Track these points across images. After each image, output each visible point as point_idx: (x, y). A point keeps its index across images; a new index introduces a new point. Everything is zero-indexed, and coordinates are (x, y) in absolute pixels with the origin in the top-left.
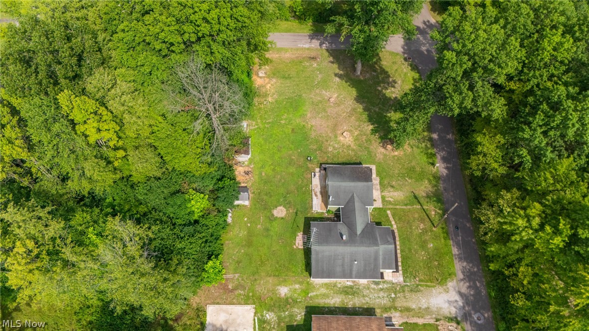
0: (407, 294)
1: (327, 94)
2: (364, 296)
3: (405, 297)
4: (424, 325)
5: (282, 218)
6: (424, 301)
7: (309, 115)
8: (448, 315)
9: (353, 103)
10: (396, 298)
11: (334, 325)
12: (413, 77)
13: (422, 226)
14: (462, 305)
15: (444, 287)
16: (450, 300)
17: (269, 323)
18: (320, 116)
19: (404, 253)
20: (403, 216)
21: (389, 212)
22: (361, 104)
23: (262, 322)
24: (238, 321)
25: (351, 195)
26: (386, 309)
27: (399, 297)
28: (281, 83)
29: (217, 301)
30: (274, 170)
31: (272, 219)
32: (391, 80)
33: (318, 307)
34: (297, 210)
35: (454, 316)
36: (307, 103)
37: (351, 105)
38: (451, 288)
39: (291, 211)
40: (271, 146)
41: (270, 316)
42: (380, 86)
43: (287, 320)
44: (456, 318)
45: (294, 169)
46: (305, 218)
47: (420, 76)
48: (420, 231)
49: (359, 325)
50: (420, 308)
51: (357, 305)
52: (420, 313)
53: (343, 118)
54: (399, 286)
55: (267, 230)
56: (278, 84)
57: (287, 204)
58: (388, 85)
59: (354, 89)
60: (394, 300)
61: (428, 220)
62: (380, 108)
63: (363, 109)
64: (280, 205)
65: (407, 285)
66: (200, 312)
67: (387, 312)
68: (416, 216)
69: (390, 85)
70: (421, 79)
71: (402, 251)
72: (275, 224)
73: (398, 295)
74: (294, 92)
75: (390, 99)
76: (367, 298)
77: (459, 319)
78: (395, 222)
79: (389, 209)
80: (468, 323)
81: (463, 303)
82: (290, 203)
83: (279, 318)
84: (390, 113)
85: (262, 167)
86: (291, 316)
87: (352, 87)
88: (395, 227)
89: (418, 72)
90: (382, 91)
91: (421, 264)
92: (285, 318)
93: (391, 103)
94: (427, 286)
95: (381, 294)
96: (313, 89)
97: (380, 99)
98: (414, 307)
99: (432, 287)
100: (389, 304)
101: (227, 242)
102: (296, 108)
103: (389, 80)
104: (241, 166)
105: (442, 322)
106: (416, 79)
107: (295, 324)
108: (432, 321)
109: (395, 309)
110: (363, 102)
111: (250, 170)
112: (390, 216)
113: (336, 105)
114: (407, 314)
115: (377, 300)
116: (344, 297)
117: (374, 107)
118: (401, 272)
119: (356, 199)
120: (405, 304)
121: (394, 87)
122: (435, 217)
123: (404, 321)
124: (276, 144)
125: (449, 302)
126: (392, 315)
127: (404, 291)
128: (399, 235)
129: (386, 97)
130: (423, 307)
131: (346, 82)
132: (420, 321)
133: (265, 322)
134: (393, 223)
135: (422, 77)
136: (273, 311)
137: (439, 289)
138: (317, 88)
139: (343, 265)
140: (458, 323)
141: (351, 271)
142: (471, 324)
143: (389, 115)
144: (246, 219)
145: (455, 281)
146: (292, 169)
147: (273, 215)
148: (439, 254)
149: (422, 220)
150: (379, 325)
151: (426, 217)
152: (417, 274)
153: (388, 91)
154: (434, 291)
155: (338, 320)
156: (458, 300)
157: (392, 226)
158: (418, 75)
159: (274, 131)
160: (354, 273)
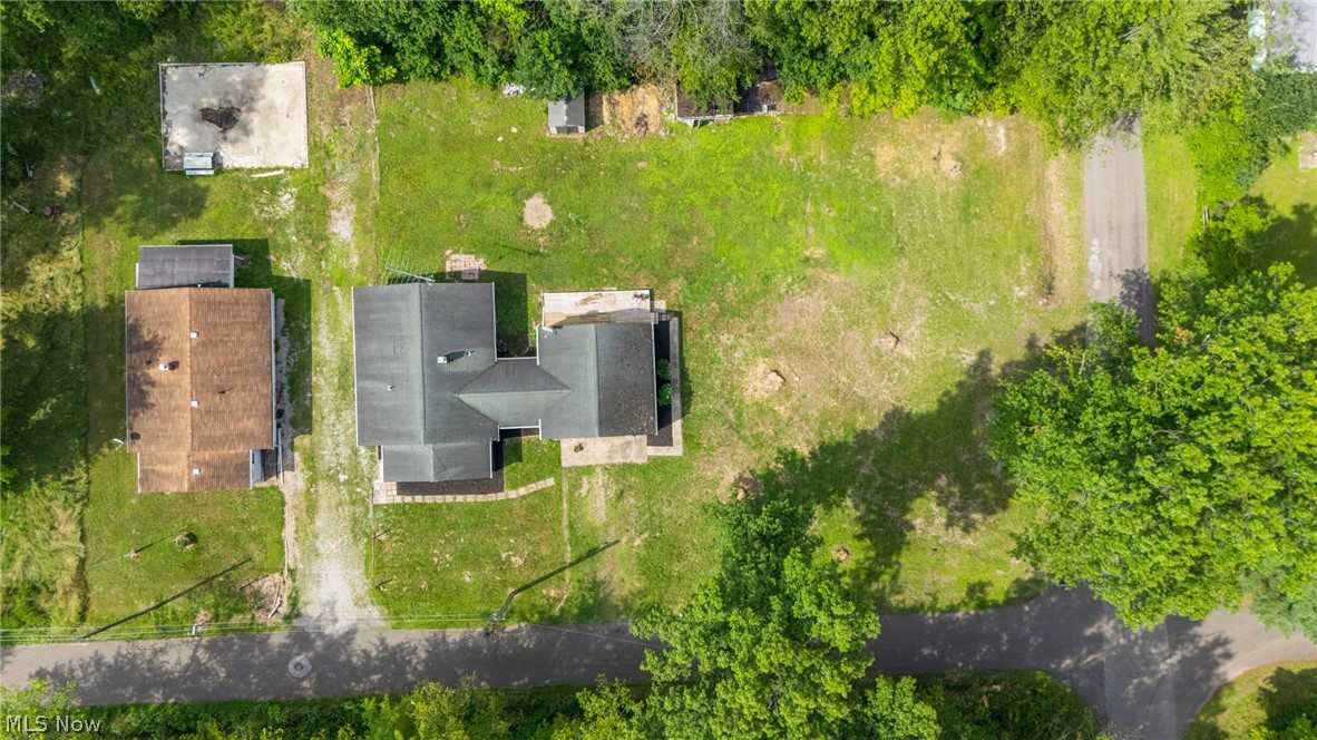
0: (347, 511)
1: (913, 328)
2: (338, 411)
3: (340, 504)
4: (281, 542)
5: (521, 220)
6: (333, 547)
7: (835, 278)
8: (302, 599)
9: (885, 402)
10: (338, 484)
11: (249, 336)
12: (989, 584)
13: (517, 561)
14: (327, 632)
15: (368, 598)
16: (338, 606)
17: (271, 201)
18: (834, 309)
19: (445, 511)
20: (541, 517)
21: (551, 482)
22: (882, 425)
23: (274, 185)
24: (274, 134)
25: (565, 381)
26: (311, 460)
27: (339, 491)
28: (944, 197)
29: (316, 84)
30: (655, 191)
31: (519, 194)
32: (977, 516)
33: (309, 308)
34: (543, 256)
35: (302, 611)
36: (877, 273)
37: (876, 397)
38: (364, 613)
39: (541, 240)
40: (730, 180)
41: (286, 201)
42: (949, 484)
43: (280, 240)
44: (298, 615)
45: (659, 244)
46: (524, 276)
47: (996, 605)
48: (504, 555)
49: (251, 390)
50: (316, 536)
51: (317, 395)
52: (306, 535)
53: (831, 374)
54: (364, 493)
55: (489, 184)
56: (943, 185)
57: (558, 231)
58: (957, 508)
59: (935, 406)
60: (332, 478)
61: (534, 578)
62: (869, 479)
63: (864, 432)
64: (555, 213)
65: (367, 512)
66: (290, 50)
67: (305, 461)
68: (544, 550)
69: (957, 514)
70: (982, 605)
71: (450, 507)
72: (506, 203)
73: (344, 490)
74: (913, 234)
75: (906, 510)
76: (332, 418)
77: (296, 622)
78: (524, 497)
79: (559, 484)
80: (288, 641)
81: (331, 635)
82: (564, 236)
83: (283, 223)
84: (856, 507)
85: (663, 162)
86: (288, 248)
87: (940, 402)
88: (513, 494)
89: (1008, 602)
90: (934, 488)
91: (419, 550)
92: (284, 235)
93: (892, 513)
94: (368, 557)
95: (345, 451)
96: (927, 289)
97: (903, 482)
98: (318, 523)
99: (367, 569)
100: (322, 466)
101: (454, 90)
102: (856, 241)
103: (975, 511)
104: (661, 105)
105: (289, 582)
106: (982, 591)
107: (272, 257)
108: (289, 561)
109: (313, 481)
110: (890, 433)
111: (652, 129)
112: (541, 485)
113: (874, 355)
114: (303, 506)
115: (329, 441)
116: (333, 366)
117: (875, 462)
118: (398, 499)
119: (555, 395)
120: (323, 503)
121: (950, 523)
122: (543, 597)
123: (287, 499)
124: (734, 192)
125: (332, 605)
126: (297, 471)
127: (353, 503)
128: (492, 503)
129: (911, 499)
130: (318, 544)
131: (960, 385)
132: (288, 534)
133: (274, 191)
134: (522, 491)
135: (990, 611)
136: (298, 208)
137: (363, 586)
138: (932, 300)
139: (383, 358)
140: (287, 618)
141: (372, 377)
142: (284, 645)
143: (849, 502)
144: (514, 130)
145: (383, 624)
146: (658, 238)
147: (529, 196)
148: (445, 596)
149: (532, 562)
150: (252, 434)
151: (542, 574)
152: (395, 538)
153: (933, 505)
154: (356, 573)
155: (260, 345)
156: (338, 625)
157: (515, 486)
158: (1001, 598)
159: (774, 186)
160: (368, 384)
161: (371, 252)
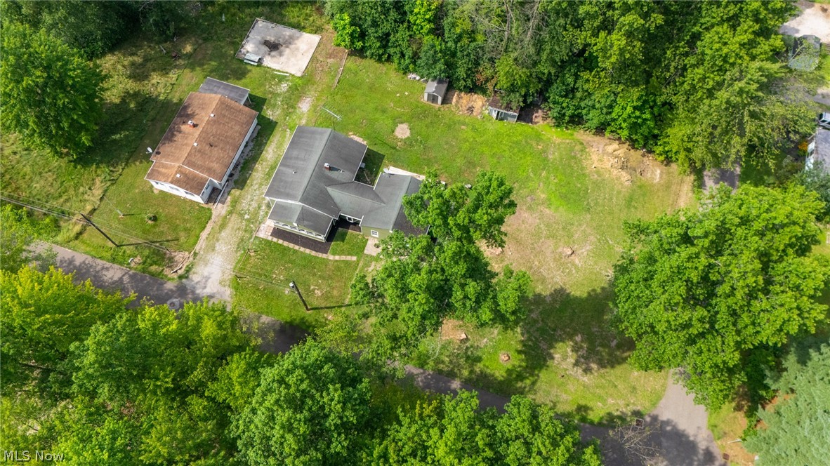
0: (240, 234)
1: (584, 251)
2: (261, 184)
3: (239, 229)
4: (198, 237)
5: (393, 132)
6: (224, 249)
7: (547, 211)
8: (193, 270)
9: (557, 283)
10: (243, 218)
11: (237, 128)
12: (591, 409)
13: (318, 293)
14: (198, 292)
15: (228, 283)
16: (210, 280)
17: (277, 84)
18: (542, 226)
19: (291, 253)
20: (341, 274)
21: (354, 258)
22: (551, 295)
23: (282, 79)
24: (293, 59)
25: (385, 200)
26: (235, 202)
27: (241, 222)
28: (619, 192)
29: (322, 46)
30: (466, 140)
31: (397, 120)
32: (594, 366)
33: (271, 134)
34: (397, 150)
35: (190, 276)
36: (571, 216)
37: (552, 278)
38: (223, 289)
39: (399, 143)
40: (506, 148)
41: (284, 87)
42: (582, 341)
43: (272, 101)
44: (187, 277)
45: (459, 165)
46: (384, 156)
47: (592, 423)
48: (312, 287)
49: (225, 151)
50: (218, 240)
51: (254, 174)
52: (213, 238)
53: (530, 258)
54: (254, 228)
55: (384, 111)
56: (620, 187)
57: (409, 143)
58: (583, 357)
59: (585, 295)
60: (241, 215)
61: (323, 306)
62: (535, 321)
63: (540, 295)
64: (411, 134)
65: (251, 238)
66: (317, 30)
67: (232, 202)
68: (335, 293)
69: (582, 360)
70: (583, 419)
71: (295, 252)
72: (390, 122)
73: (244, 222)
74: (597, 204)
75: (551, 346)
76: (257, 186)
77: (184, 280)
78: (337, 261)
79: (358, 261)
80: (174, 289)
81: (199, 294)
82: (411, 145)
83: (279, 95)
84: (523, 334)
85: (474, 129)
86: (274, 106)
87: (589, 293)
88: (331, 257)
89: (600, 424)
90: (572, 340)
91: (268, 268)
92: (276, 100)
93: (543, 345)
94: (239, 261)
95: (254, 204)
96: (597, 233)
97: (554, 330)
98: (223, 234)
99: (236, 267)
100: (239, 207)
101: (385, 69)
102: (564, 197)
103: (594, 362)
104: (483, 106)
105: (191, 259)
106: (585, 411)
107: (265, 107)
108: (197, 248)
109: (230, 213)
110: (555, 301)
111: (474, 114)
112: (349, 258)
113: (557, 256)
114: (219, 224)
115: (249, 197)
116: (269, 163)
117: (541, 313)
118: (270, 238)
119: (377, 204)
120: (230, 225)
121: (576, 364)
122: (324, 317)
123: (213, 217)
124: (507, 154)
125: (207, 278)
126: (225, 205)
127: (246, 231)
128: (318, 258)
129: (557, 341)
130: (217, 245)
131: (603, 289)
132: (204, 234)
133: (280, 81)
134: (337, 258)
135: (587, 425)
136: (288, 91)
137: (229, 275)
138: (599, 240)
139: (297, 158)
140: (181, 277)
141: (288, 166)
142: (171, 290)
143: (519, 330)
144: (406, 93)
145: (229, 299)
146: (459, 162)
147: (402, 123)
148: (270, 295)
149: (326, 297)
150: (214, 171)
151: (328, 305)
152: (258, 257)
153: (569, 350)
154: (229, 267)
155: (240, 133)
156: (205, 291)
157: (334, 254)
158: (596, 420)
159: (529, 158)
160: (283, 169)
161: (313, 121)
